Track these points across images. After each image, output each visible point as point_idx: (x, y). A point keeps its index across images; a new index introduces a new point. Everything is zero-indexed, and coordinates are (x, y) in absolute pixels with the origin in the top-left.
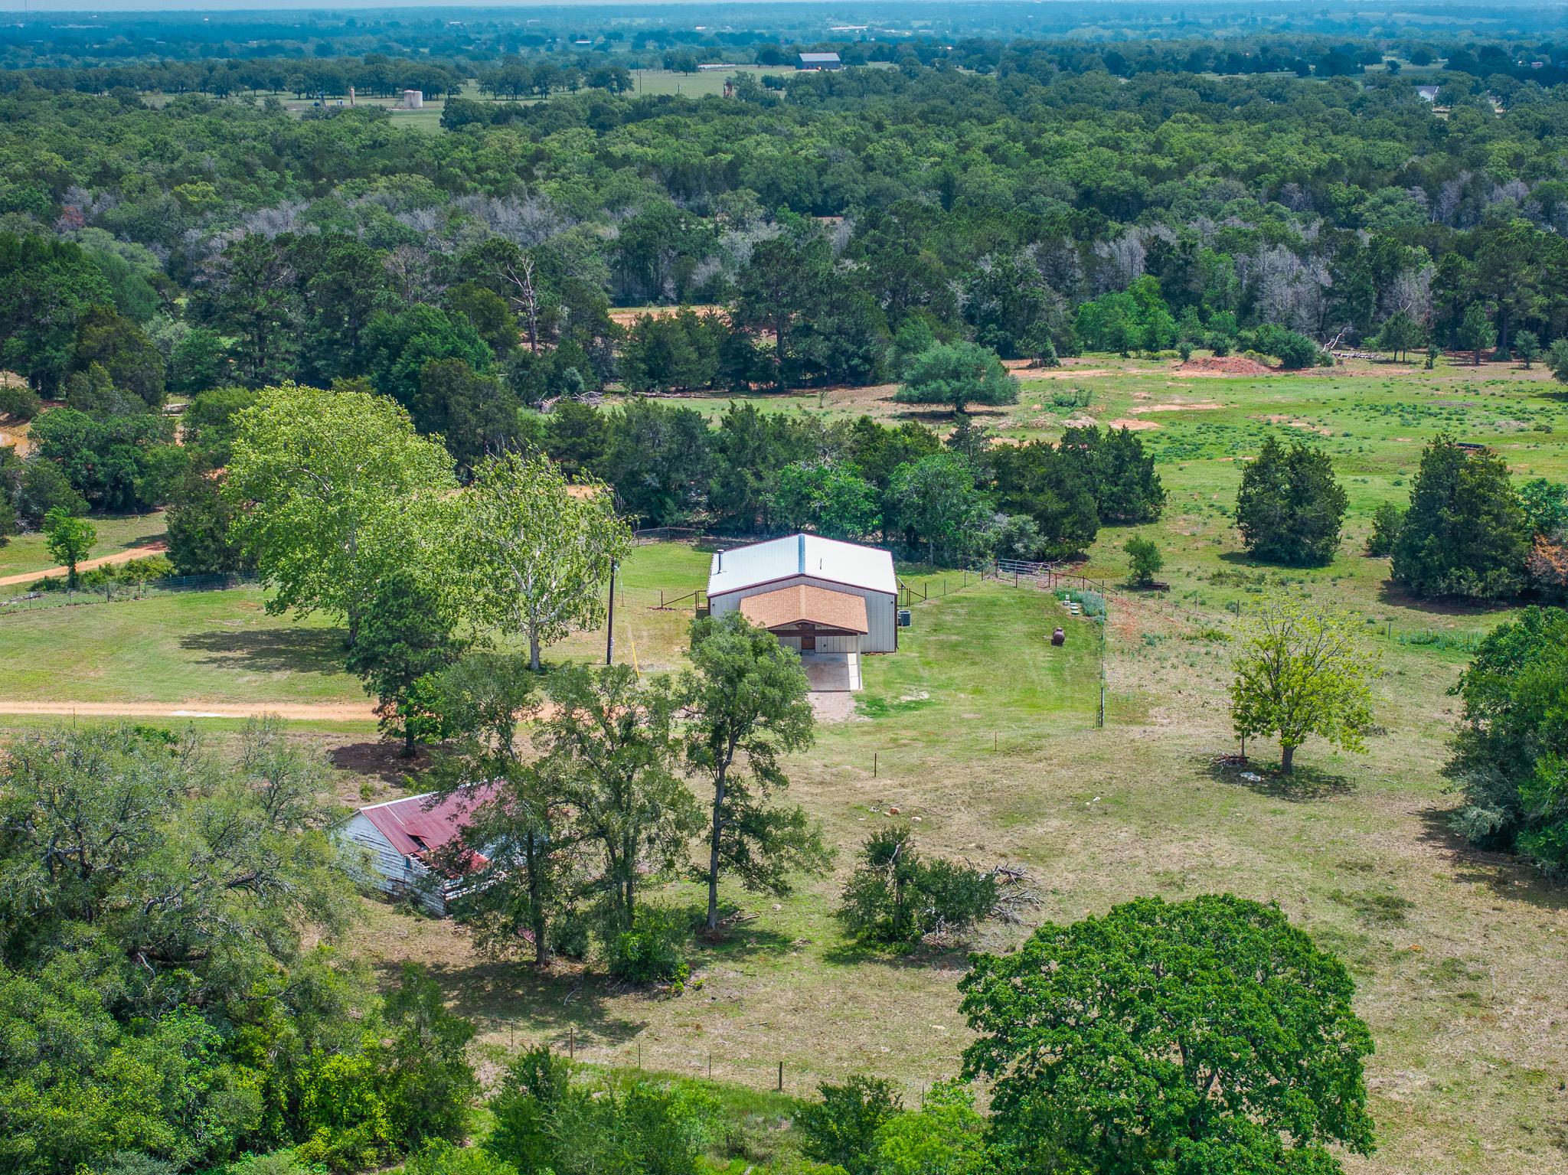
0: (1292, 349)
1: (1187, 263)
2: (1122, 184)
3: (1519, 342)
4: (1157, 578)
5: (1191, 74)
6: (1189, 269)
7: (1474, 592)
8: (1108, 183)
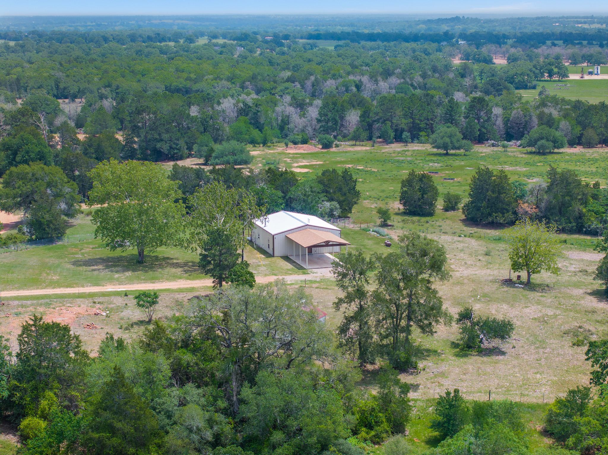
0: (327, 141)
1: (258, 111)
2: (181, 84)
3: (404, 136)
4: (389, 222)
5: (152, 43)
6: (259, 114)
7: (501, 221)
8: (175, 84)
